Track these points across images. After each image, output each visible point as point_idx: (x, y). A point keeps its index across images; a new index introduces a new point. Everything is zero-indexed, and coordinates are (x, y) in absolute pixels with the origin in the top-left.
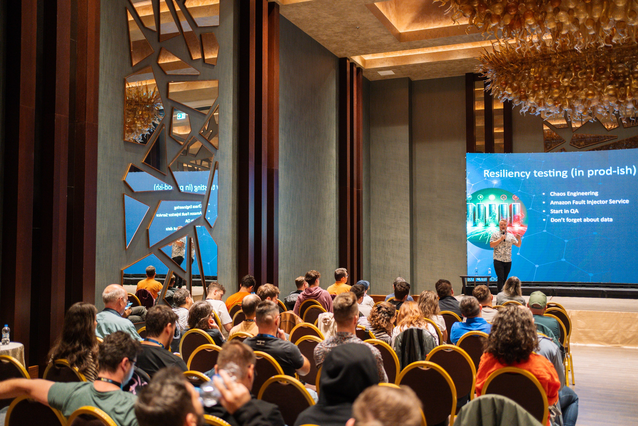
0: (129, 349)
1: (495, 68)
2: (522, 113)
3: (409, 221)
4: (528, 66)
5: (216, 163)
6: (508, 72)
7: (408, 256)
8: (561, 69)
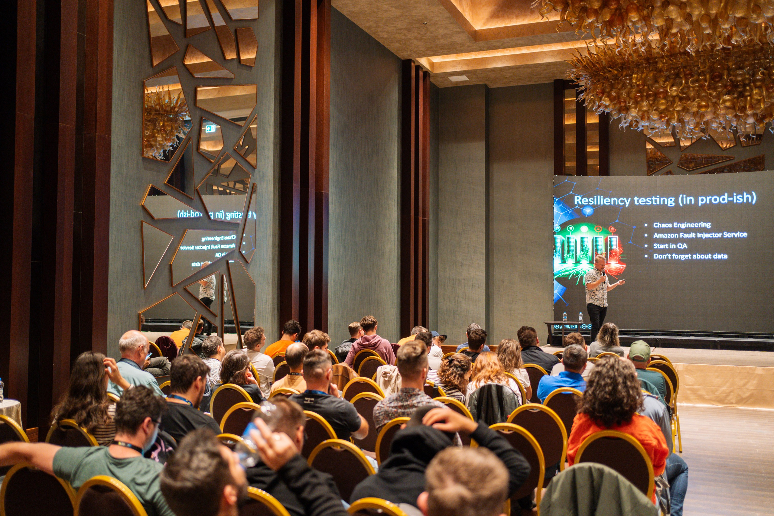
0: (152, 408)
1: (590, 73)
2: (622, 127)
3: (484, 257)
4: (630, 72)
5: (254, 184)
6: (606, 78)
7: (483, 298)
8: (668, 76)
